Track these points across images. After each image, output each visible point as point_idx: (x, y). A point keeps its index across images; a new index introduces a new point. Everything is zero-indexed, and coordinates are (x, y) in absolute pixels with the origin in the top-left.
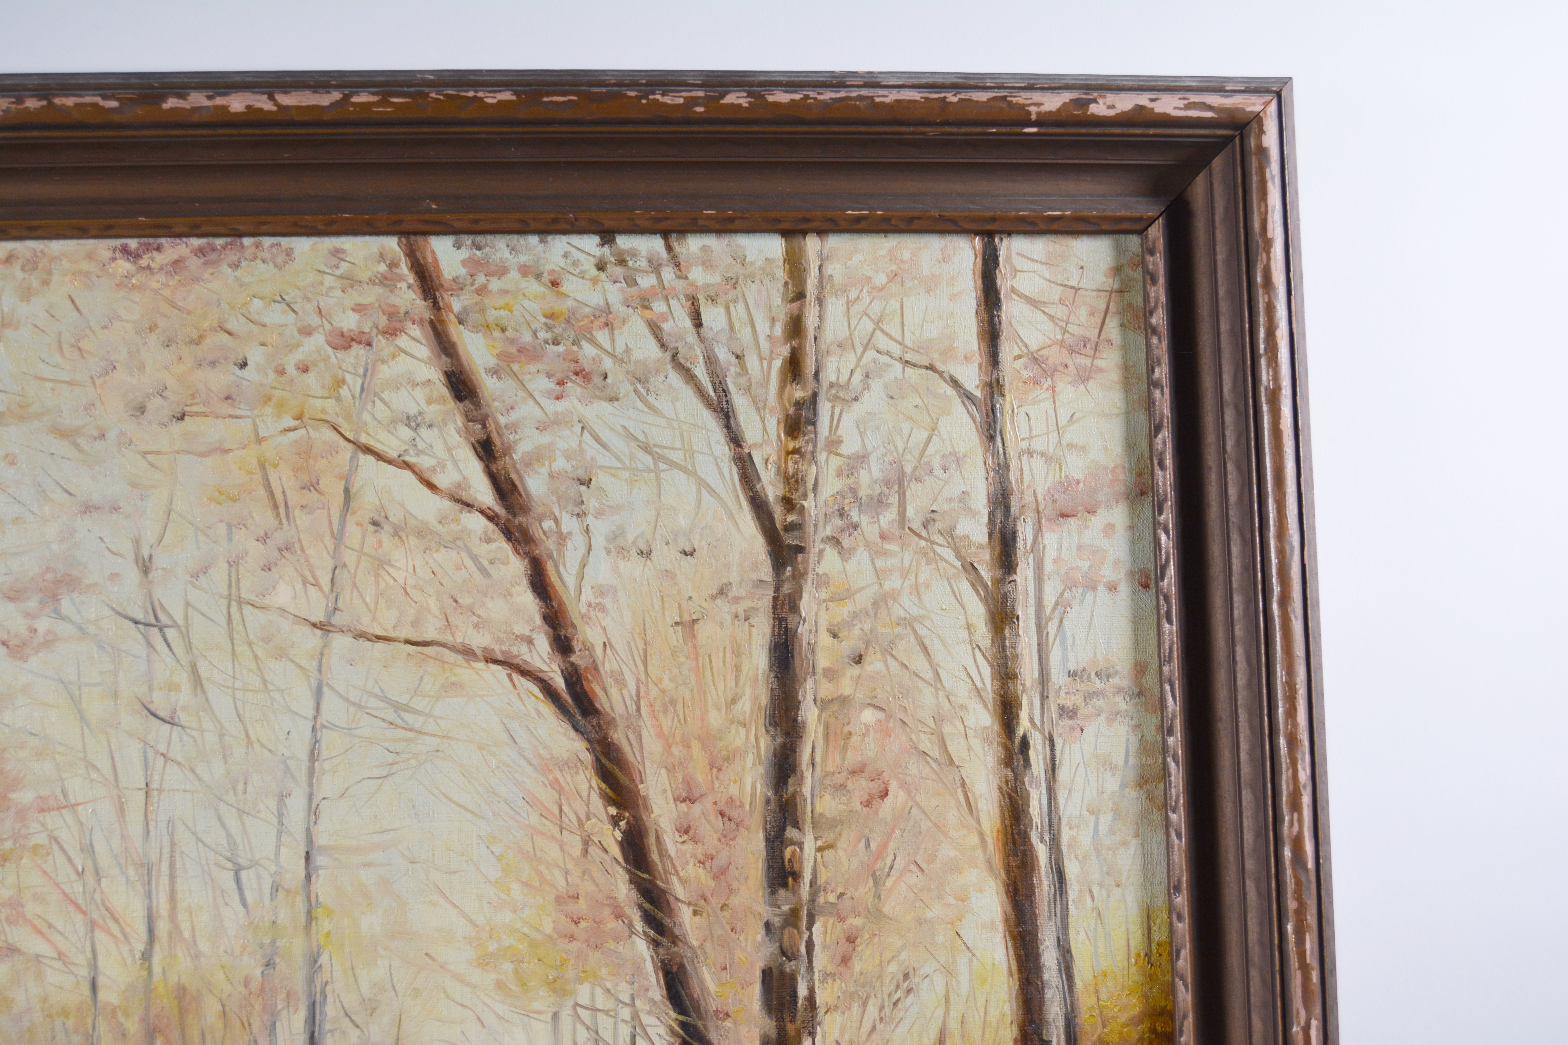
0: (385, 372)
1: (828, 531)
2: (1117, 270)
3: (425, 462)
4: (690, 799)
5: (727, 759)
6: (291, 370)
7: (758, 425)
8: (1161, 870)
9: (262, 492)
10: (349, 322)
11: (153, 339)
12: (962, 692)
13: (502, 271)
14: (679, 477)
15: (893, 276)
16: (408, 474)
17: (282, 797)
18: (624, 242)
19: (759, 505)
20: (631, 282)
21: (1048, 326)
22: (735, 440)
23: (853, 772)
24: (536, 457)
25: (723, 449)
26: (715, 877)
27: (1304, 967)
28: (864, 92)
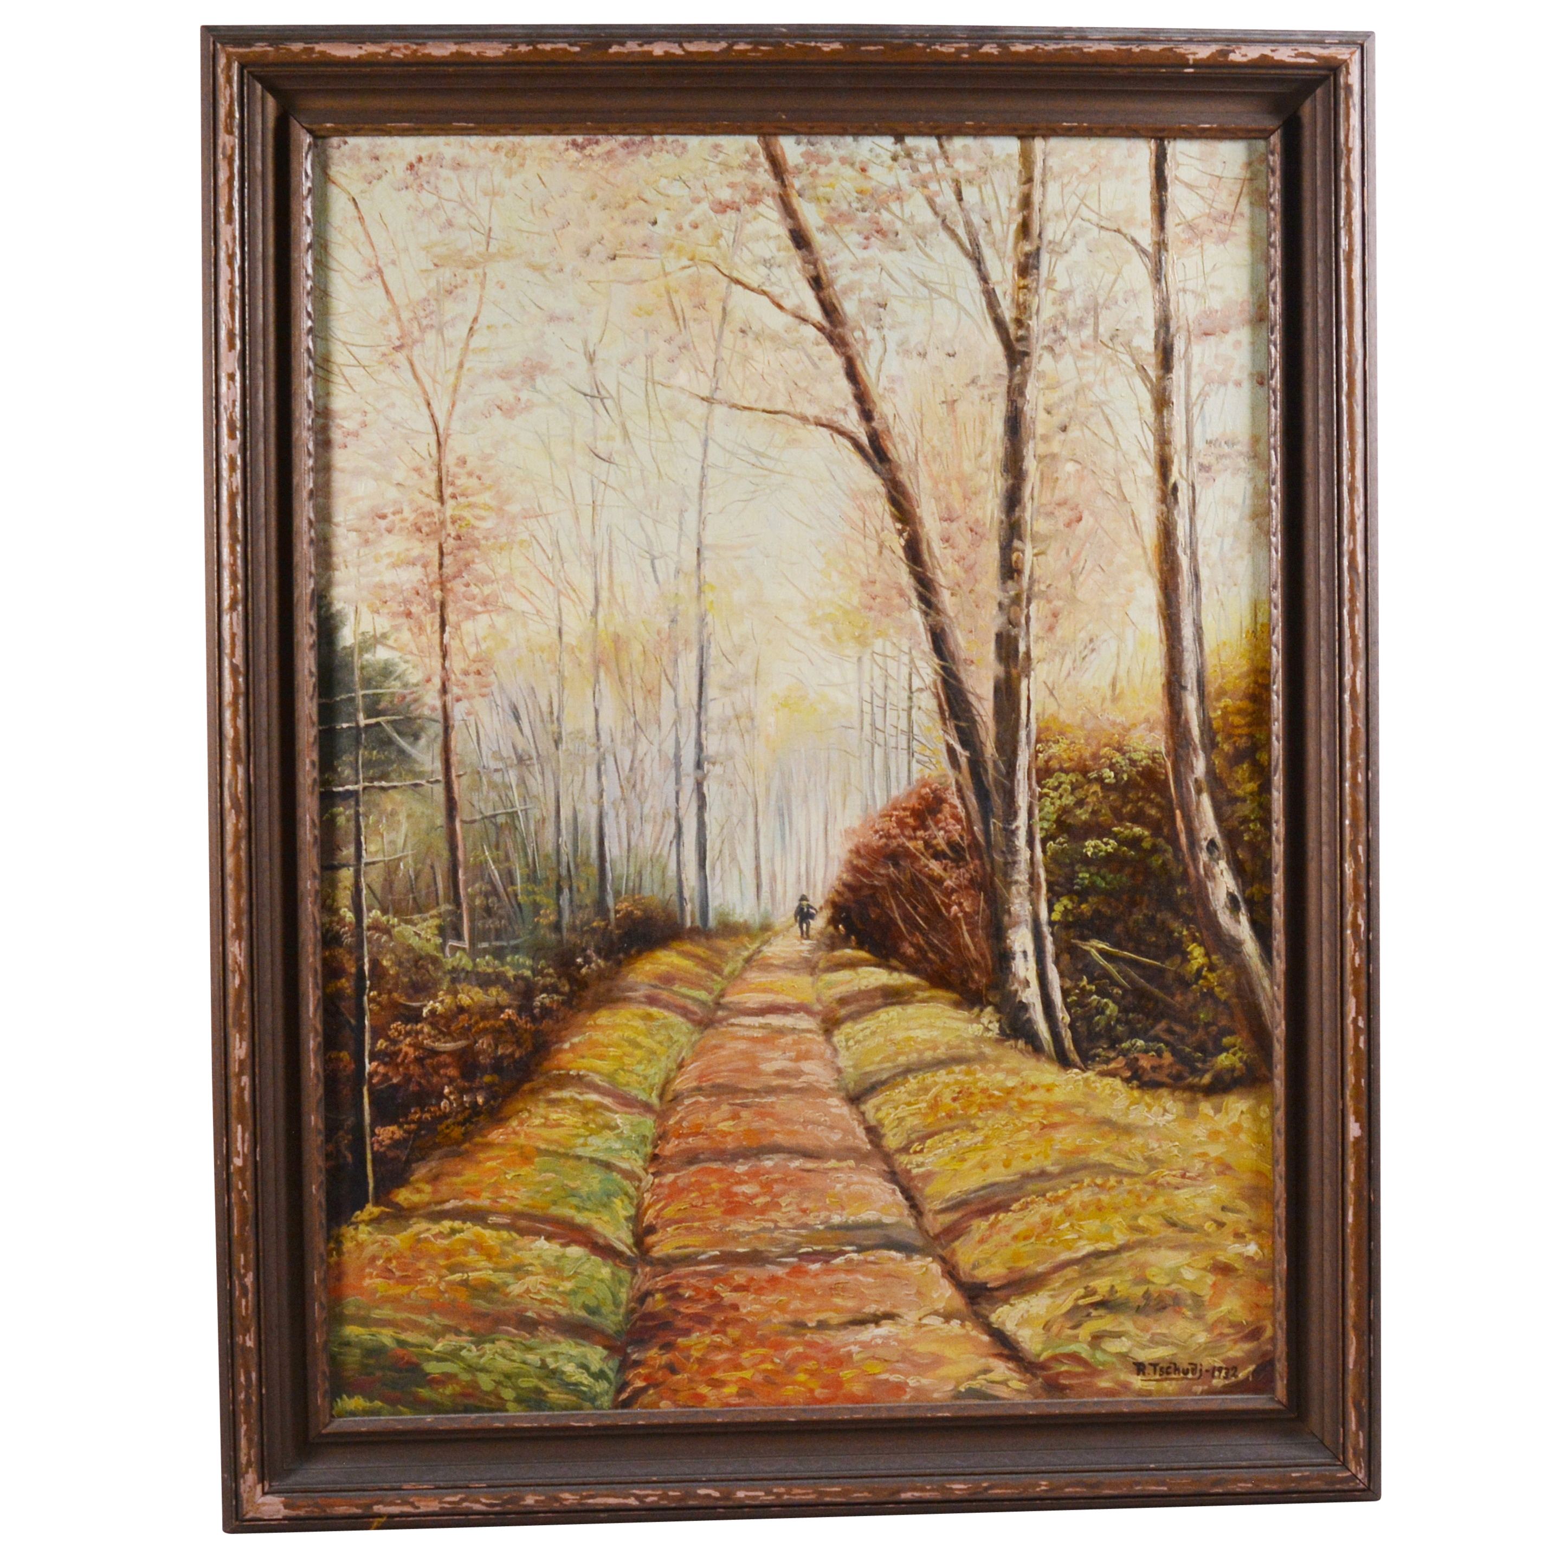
0: (750, 229)
1: (1046, 342)
2: (1249, 164)
3: (775, 291)
4: (950, 520)
5: (975, 494)
6: (686, 227)
7: (1000, 269)
8: (1265, 575)
9: (667, 309)
10: (725, 195)
11: (594, 204)
12: (1134, 453)
13: (828, 161)
14: (946, 303)
15: (1094, 167)
16: (764, 299)
17: (682, 512)
18: (910, 141)
19: (999, 324)
20: (915, 169)
21: (1200, 203)
22: (984, 279)
23: (1059, 505)
24: (850, 289)
25: (975, 285)
26: (966, 571)
27: (1353, 637)
28: (1077, 44)
